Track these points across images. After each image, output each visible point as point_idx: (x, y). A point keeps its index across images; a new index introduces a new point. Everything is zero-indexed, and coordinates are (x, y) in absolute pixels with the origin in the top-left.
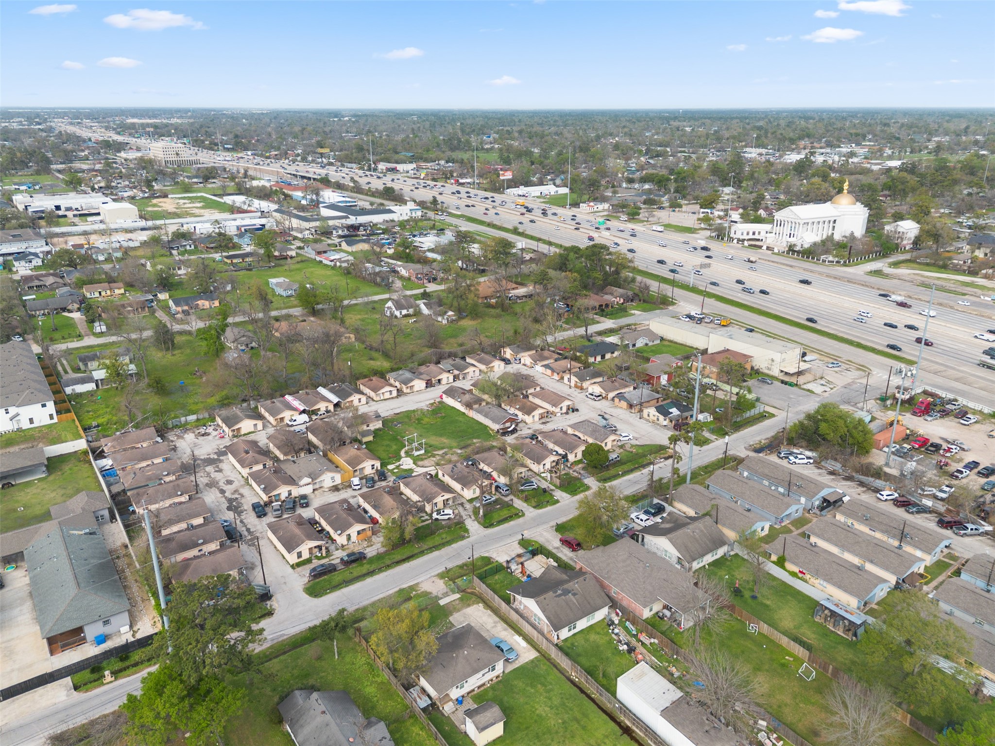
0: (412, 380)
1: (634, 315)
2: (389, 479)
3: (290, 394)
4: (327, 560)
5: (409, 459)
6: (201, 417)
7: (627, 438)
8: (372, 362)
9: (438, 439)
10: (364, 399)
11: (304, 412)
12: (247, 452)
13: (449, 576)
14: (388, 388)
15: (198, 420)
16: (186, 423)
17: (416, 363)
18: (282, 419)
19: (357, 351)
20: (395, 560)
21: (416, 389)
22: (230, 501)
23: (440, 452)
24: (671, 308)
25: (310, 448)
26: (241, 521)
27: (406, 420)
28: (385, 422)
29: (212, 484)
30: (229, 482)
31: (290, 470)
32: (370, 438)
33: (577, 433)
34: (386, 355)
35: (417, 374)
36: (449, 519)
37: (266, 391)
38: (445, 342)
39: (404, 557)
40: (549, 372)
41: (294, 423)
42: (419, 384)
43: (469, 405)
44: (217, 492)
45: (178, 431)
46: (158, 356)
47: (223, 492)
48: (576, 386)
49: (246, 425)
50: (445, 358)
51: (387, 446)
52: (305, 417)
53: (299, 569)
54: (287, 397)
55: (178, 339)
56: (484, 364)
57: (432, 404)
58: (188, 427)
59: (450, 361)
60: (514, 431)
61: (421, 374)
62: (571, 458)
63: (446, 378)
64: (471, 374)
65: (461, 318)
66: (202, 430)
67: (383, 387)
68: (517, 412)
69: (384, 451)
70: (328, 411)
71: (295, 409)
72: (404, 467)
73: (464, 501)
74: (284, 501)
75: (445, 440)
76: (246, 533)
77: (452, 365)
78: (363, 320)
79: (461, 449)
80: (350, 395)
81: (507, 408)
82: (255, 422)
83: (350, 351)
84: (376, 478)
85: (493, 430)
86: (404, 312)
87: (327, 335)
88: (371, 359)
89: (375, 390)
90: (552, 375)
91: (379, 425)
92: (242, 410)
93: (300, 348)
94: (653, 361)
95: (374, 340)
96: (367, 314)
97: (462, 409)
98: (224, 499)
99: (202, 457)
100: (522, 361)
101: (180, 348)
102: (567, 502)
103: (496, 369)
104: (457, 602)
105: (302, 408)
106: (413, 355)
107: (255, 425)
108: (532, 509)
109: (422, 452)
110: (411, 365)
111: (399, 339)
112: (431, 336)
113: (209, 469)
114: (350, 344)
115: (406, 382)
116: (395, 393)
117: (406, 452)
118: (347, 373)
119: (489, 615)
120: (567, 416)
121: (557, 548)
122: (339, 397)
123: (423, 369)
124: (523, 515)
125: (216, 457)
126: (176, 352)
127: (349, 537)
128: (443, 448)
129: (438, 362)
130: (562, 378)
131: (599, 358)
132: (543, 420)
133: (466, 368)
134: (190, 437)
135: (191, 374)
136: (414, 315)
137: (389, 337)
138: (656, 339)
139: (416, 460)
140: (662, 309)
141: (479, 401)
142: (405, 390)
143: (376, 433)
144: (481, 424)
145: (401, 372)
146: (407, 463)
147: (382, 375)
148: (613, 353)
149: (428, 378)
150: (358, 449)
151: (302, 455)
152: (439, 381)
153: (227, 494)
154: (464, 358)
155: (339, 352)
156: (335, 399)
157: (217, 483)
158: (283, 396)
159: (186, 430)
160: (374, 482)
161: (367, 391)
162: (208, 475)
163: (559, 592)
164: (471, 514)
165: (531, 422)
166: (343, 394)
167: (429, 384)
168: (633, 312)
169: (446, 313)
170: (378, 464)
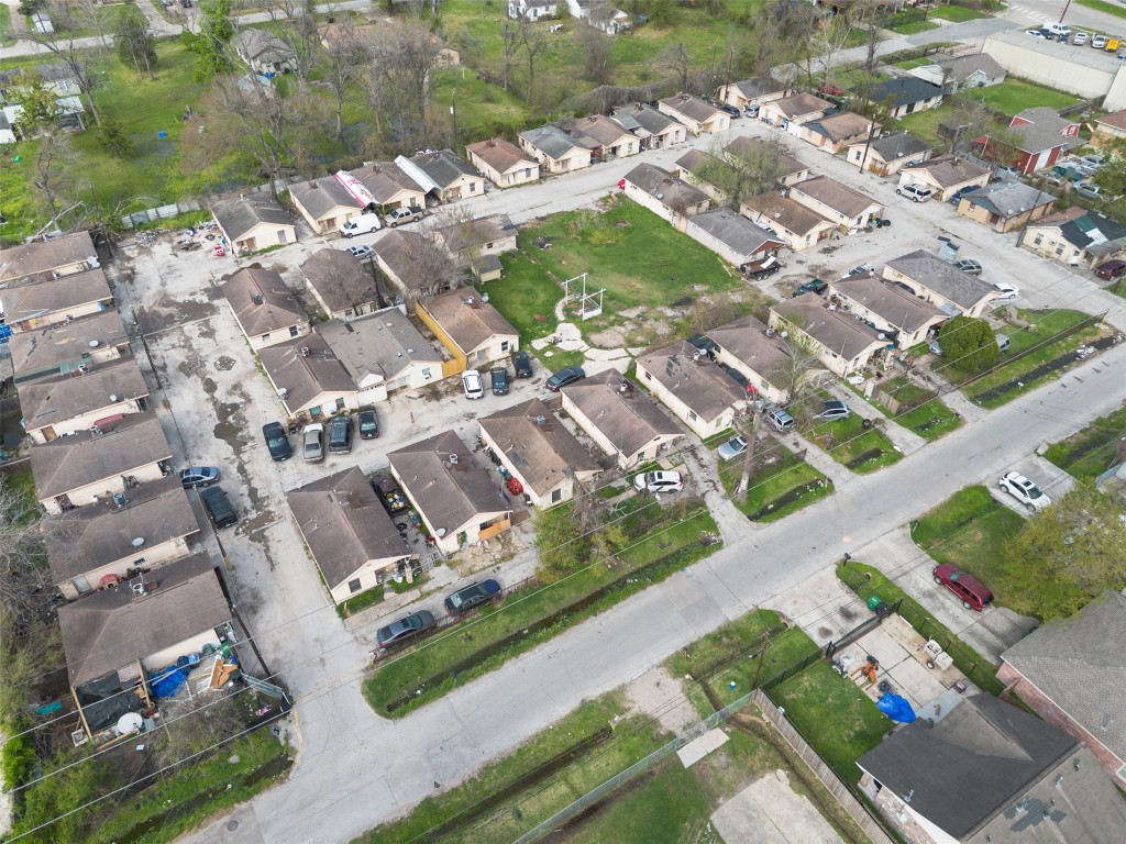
0: (566, 149)
1: (937, 26)
2: (538, 375)
3: (345, 169)
4: (416, 593)
5: (571, 325)
6: (185, 208)
7: (1008, 294)
8: (490, 106)
9: (625, 280)
10: (480, 184)
11: (371, 207)
12: (258, 301)
13: (694, 667)
14: (523, 164)
15: (180, 214)
16: (160, 219)
17: (572, 113)
18: (331, 222)
19: (464, 84)
20: (565, 604)
21: (572, 165)
22: (223, 410)
23: (633, 313)
24: (999, 15)
25: (382, 293)
26: (241, 469)
27: (560, 234)
28: (523, 235)
29: (190, 368)
30: (226, 363)
31: (341, 345)
32: (496, 274)
33: (905, 280)
34: (515, 94)
35: (576, 138)
36: (671, 491)
37: (301, 162)
38: (616, 71)
39: (584, 595)
40: (816, 137)
41: (354, 231)
42: (579, 157)
43: (679, 208)
44: (200, 386)
45: (141, 237)
46: (130, 81)
47: (210, 386)
48: (873, 170)
49: (265, 233)
50: (622, 104)
51: (529, 292)
52: (371, 220)
53: (354, 619)
54: (340, 174)
55: (163, 52)
56: (694, 117)
57: (604, 200)
58: (162, 228)
59: (632, 109)
60: (775, 268)
61: (581, 135)
62: (906, 341)
63: (626, 143)
64: (671, 138)
65: (638, 25)
66: (186, 237)
67: (514, 162)
68: (775, 226)
69: (523, 304)
70: (415, 209)
71: (354, 203)
72: (565, 346)
73: (697, 443)
74: (329, 420)
75: (638, 284)
76: (248, 503)
77: (637, 119)
78: (471, 25)
79: (672, 306)
80: (454, 176)
81: (754, 216)
82: (280, 227)
83: (451, 83)
84: (512, 371)
85: (729, 265)
86: (541, 11)
87: (410, 51)
88: (489, 100)
89: (501, 166)
90: (823, 143)
91: (509, 244)
92: (258, 201)
93: (365, 74)
94: (1018, 122)
95: (495, 62)
96: (478, 13)
97: (665, 214)
98: (210, 406)
99: (180, 300)
100: (762, 113)
101: (168, 67)
102: (919, 457)
103: (715, 128)
104: (723, 759)
105: (367, 202)
106: (565, 96)
107: (281, 233)
108: (846, 473)
109: (598, 312)
110: (561, 117)
111: (539, 63)
112: (594, 59)
113: (191, 328)
114: (452, 69)
115: (556, 151)
116: (535, 174)
117: (567, 311)
118: (448, 128)
119: (809, 815)
120: (869, 236)
121: (930, 595)
122: (434, 178)
123: (584, 124)
124: (831, 489)
125: (205, 300)
126: (160, 74)
127: (463, 537)
128: (636, 304)
129: (609, 112)
130: (844, 151)
131: (903, 111)
132: (825, 244)
133: (664, 125)
134: (162, 250)
135: (179, 117)
136: (558, 17)
137: (520, 57)
138: (998, 75)
139: (588, 329)
140: (983, 16)
141: (697, 198)
142: (553, 167)
143: (505, 260)
144: (704, 248)
145: (544, 131)
146: (569, 336)
147: (509, 133)
148: (927, 100)
149: (596, 144)
150: (475, 306)
151: (367, 308)
152: (614, 150)
153: (220, 394)
154: (654, 104)
155: (433, 87)
156: (428, 184)
157: (203, 365)
158: (333, 172)
159: (157, 236)
160: (508, 380)
161: (484, 167)
162: (187, 344)
163: (1021, 812)
164: (716, 478)
165: (803, 249)
166: (442, 174)
167: (597, 157)
168: (937, 21)
169: (613, 13)
170: (514, 341)
